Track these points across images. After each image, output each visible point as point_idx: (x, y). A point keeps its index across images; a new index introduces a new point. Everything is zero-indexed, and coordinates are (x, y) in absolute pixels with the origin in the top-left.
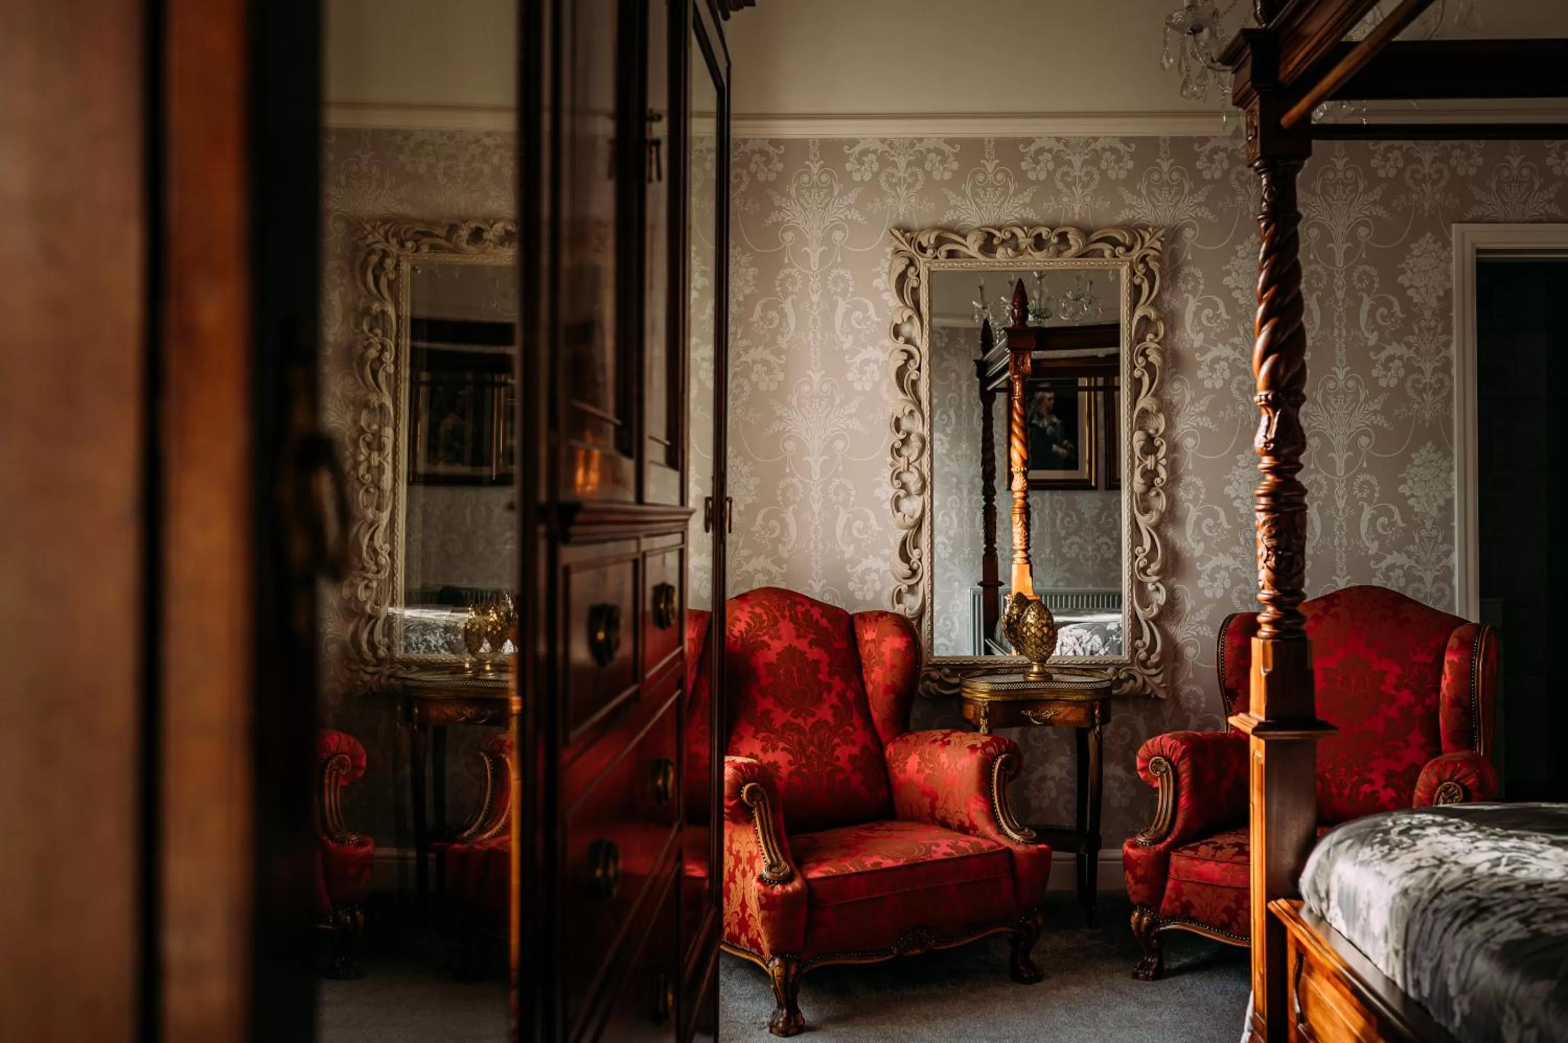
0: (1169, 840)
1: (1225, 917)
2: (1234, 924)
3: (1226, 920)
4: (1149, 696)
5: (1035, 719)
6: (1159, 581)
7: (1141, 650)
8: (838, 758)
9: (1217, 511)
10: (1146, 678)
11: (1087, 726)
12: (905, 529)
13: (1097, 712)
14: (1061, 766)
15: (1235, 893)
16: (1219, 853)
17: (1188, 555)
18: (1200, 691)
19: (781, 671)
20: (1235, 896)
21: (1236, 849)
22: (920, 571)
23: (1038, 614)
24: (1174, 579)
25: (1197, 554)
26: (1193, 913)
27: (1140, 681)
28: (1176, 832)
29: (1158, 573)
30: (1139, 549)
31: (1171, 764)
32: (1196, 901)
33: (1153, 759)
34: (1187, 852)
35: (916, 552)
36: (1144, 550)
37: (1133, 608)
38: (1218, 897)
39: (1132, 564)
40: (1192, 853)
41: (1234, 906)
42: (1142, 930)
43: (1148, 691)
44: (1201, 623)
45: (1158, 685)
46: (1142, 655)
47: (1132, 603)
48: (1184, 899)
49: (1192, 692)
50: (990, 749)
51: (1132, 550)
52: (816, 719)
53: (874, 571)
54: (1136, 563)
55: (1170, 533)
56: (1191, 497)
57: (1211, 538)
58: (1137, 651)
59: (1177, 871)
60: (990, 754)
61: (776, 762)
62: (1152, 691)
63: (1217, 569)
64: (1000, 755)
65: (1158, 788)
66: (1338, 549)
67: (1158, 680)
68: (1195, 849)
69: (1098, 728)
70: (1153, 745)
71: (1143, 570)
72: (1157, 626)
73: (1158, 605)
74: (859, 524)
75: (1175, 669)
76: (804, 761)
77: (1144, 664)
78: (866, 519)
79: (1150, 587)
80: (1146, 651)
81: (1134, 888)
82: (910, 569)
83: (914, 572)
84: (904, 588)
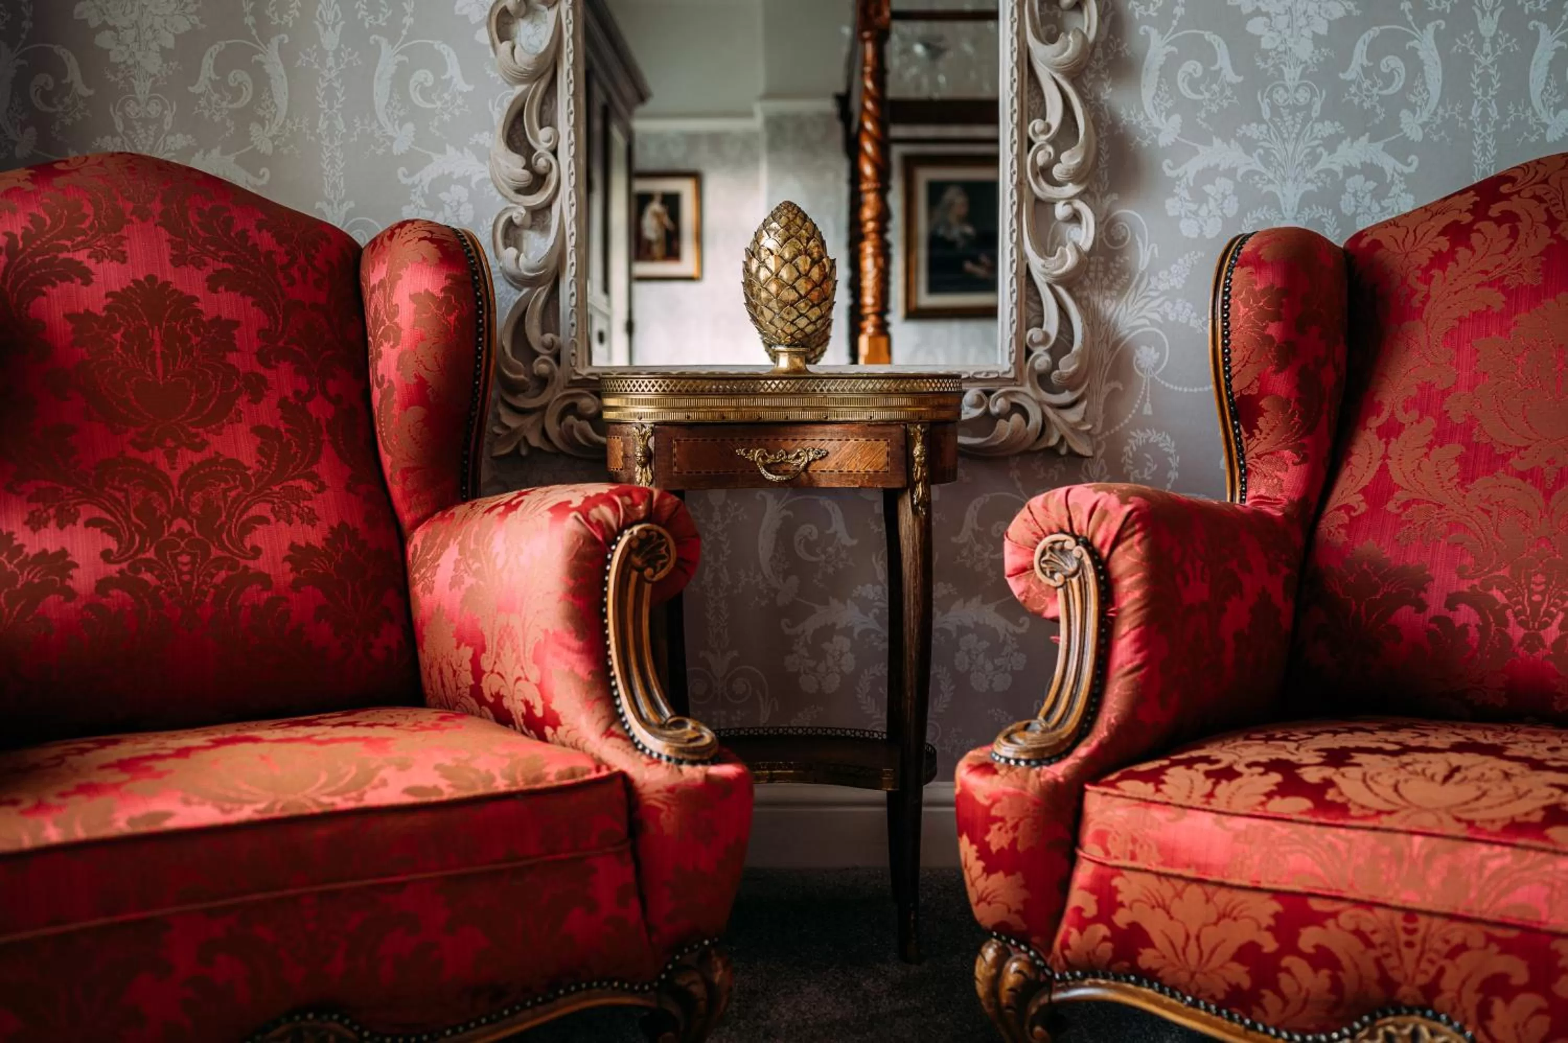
0: (1082, 751)
1: (1239, 975)
2: (1269, 997)
3: (1246, 983)
4: (1054, 450)
5: (768, 468)
6: (1079, 196)
7: (1038, 350)
8: (256, 551)
9: (1210, 45)
10: (1050, 412)
11: (896, 484)
12: (521, 81)
13: (917, 450)
14: (864, 605)
15: (1276, 907)
16: (1224, 788)
17: (1145, 144)
18: (1168, 445)
19: (118, 336)
20: (1276, 916)
21: (1276, 777)
22: (553, 176)
23: (787, 227)
24: (1115, 197)
25: (1164, 140)
26: (1147, 958)
27: (1036, 417)
28: (1101, 732)
29: (1076, 176)
30: (1038, 124)
31: (1093, 552)
32: (1154, 924)
33: (1046, 541)
34: (1131, 787)
35: (544, 134)
36: (1049, 127)
37: (1023, 257)
38: (1222, 916)
39: (1020, 157)
40: (1146, 789)
41: (1269, 945)
42: (1005, 997)
43: (1053, 441)
44: (1171, 295)
45: (1074, 428)
46: (1041, 359)
47: (1019, 243)
48: (1121, 918)
49: (1147, 446)
50: (605, 512)
51: (1021, 126)
52: (205, 454)
53: (458, 181)
54: (1029, 158)
55: (1108, 93)
56: (1152, 12)
57: (1197, 105)
58: (1029, 352)
59: (1101, 837)
60: (600, 524)
61: (63, 553)
62: (1062, 439)
63: (1208, 174)
64: (630, 526)
65: (1056, 620)
66: (1478, 129)
67: (1073, 416)
68: (1155, 777)
69: (920, 489)
70: (1045, 507)
71: (1045, 173)
72: (1077, 300)
73: (1078, 249)
74: (424, 76)
75: (1114, 395)
76: (151, 554)
77: (1043, 380)
78: (438, 66)
79: (1061, 211)
80: (1050, 351)
81: (981, 884)
82: (528, 166)
83: (538, 181)
84: (519, 214)
